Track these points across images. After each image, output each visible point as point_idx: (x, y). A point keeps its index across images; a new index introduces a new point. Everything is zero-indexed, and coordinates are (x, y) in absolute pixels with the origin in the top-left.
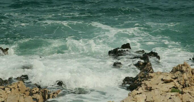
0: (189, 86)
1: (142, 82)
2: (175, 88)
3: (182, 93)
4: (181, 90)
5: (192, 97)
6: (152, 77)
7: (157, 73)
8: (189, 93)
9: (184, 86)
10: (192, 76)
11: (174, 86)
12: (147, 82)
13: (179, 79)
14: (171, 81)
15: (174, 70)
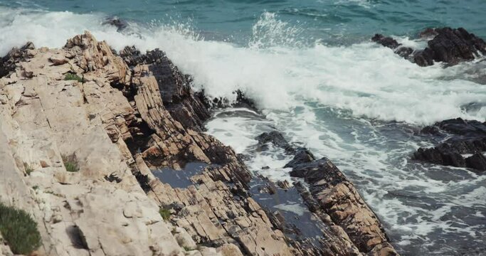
0: (94, 70)
1: (17, 64)
2: (72, 73)
3: (83, 81)
4: (81, 77)
5: (99, 88)
6: (32, 56)
7: (41, 50)
8: (93, 80)
9: (87, 70)
10: (98, 54)
11: (70, 70)
12: (25, 65)
13: (78, 59)
14: (66, 62)
15: (70, 45)
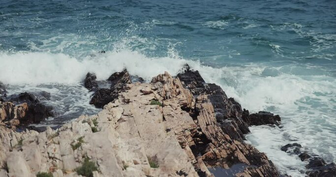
0: (170, 98)
1: (119, 94)
2: (155, 100)
3: (163, 106)
4: (162, 103)
5: (173, 110)
6: (129, 88)
8: (170, 105)
9: (165, 98)
10: (173, 87)
11: (154, 98)
12: (124, 94)
13: (159, 90)
14: (151, 92)
15: (154, 81)
